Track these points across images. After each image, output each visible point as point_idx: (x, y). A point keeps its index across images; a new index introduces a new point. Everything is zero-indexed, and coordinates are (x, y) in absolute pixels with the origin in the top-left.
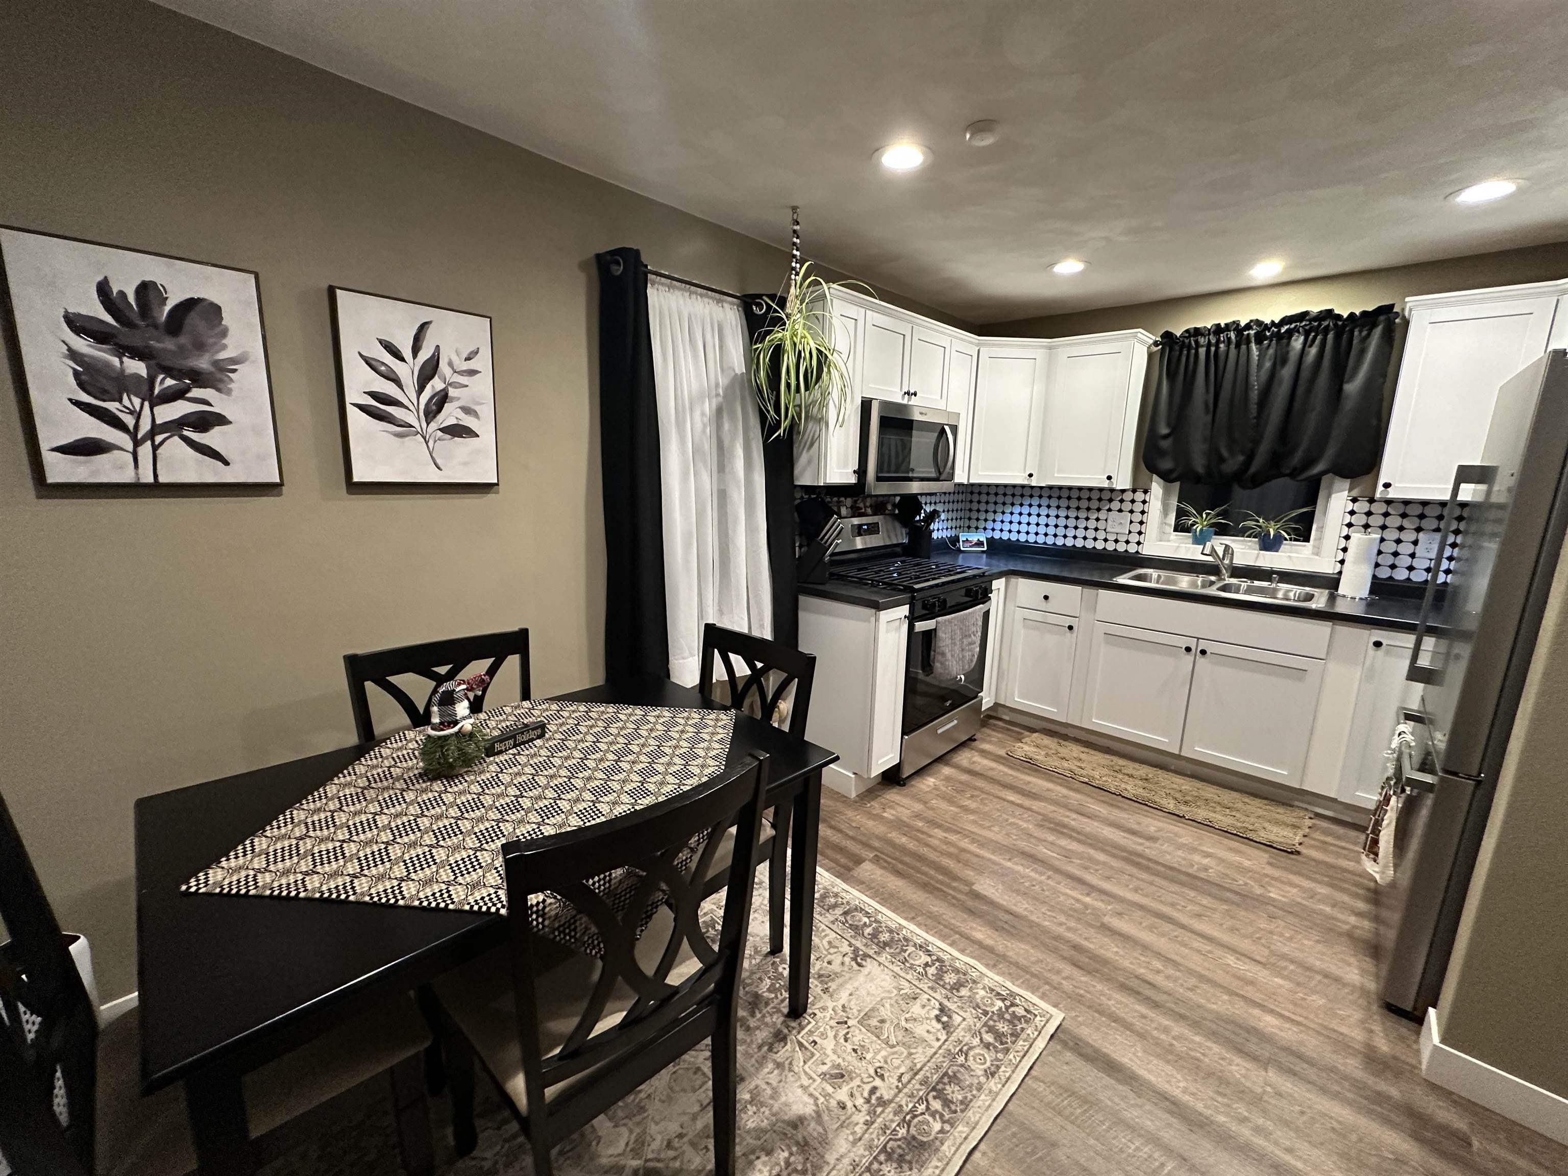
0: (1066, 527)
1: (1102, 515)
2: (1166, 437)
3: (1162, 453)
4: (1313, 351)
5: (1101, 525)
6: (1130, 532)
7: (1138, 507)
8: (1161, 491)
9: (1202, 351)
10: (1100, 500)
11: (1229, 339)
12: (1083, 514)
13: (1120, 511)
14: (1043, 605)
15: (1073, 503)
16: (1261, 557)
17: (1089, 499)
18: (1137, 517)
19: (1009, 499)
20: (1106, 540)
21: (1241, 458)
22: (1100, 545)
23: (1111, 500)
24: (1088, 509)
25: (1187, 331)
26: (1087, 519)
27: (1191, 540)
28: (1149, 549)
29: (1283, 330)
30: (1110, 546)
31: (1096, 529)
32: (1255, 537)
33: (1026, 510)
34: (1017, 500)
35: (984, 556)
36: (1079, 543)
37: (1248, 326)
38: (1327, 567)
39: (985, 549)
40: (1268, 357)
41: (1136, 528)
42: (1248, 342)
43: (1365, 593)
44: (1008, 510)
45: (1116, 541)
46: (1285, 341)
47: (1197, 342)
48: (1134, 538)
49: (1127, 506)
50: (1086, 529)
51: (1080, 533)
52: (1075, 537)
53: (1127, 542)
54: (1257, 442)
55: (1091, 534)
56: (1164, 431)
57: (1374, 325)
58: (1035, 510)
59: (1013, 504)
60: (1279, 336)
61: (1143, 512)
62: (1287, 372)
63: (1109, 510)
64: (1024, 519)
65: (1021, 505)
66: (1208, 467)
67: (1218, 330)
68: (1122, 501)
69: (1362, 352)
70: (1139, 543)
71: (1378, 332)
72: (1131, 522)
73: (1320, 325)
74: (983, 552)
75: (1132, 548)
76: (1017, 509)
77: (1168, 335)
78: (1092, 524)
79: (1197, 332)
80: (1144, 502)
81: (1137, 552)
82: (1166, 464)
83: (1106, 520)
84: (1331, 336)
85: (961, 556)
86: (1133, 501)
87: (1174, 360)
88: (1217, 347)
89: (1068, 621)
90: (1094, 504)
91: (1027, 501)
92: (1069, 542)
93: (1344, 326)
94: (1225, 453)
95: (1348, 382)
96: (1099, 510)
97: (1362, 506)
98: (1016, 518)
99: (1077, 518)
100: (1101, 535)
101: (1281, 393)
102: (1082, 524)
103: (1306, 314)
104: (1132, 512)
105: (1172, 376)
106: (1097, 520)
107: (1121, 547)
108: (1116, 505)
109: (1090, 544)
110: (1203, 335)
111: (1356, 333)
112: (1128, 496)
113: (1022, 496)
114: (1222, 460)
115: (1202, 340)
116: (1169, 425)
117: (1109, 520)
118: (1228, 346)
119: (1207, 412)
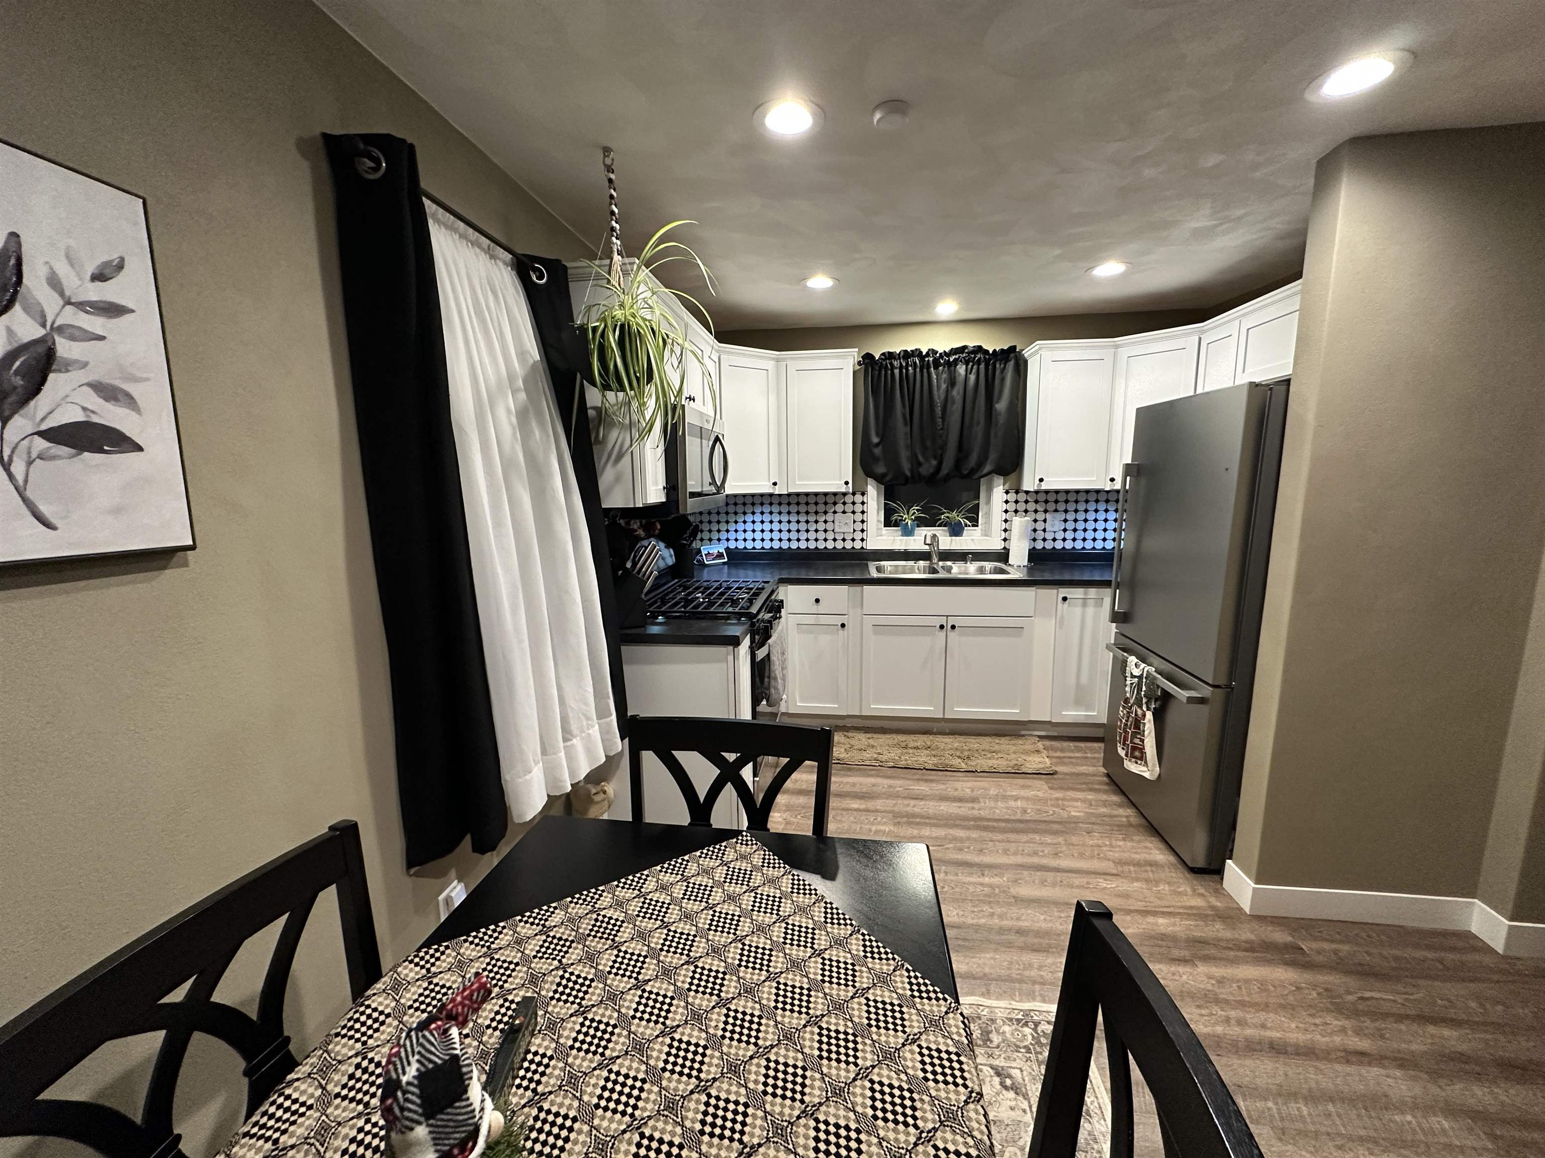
0: (798, 531)
1: (830, 517)
2: (877, 445)
3: (876, 460)
4: (972, 377)
5: (829, 526)
6: (854, 531)
7: (859, 508)
8: (875, 493)
9: (897, 371)
10: (826, 503)
11: (915, 363)
12: (812, 518)
13: (844, 512)
14: (815, 609)
15: (803, 508)
16: (953, 543)
17: (816, 504)
18: (859, 517)
19: (740, 509)
20: (835, 540)
21: (934, 463)
22: (830, 545)
23: (835, 503)
24: (816, 513)
25: (883, 354)
26: (816, 522)
27: (900, 533)
28: (872, 545)
29: (951, 360)
30: (839, 545)
31: (825, 531)
32: (945, 526)
33: (758, 518)
34: (749, 509)
35: (726, 567)
36: (812, 545)
37: (928, 354)
38: (996, 545)
39: (726, 560)
40: (942, 381)
41: (859, 526)
42: (928, 367)
43: (1025, 562)
44: (741, 519)
45: (844, 540)
46: (952, 368)
47: (891, 364)
48: (858, 535)
49: (849, 508)
50: (816, 531)
51: (812, 535)
52: (807, 540)
53: (853, 540)
54: (943, 448)
55: (821, 535)
56: (875, 440)
57: (1007, 360)
58: (767, 517)
59: (745, 513)
60: (949, 364)
61: (863, 512)
62: (957, 393)
63: (835, 512)
64: (758, 527)
65: (753, 513)
66: (912, 471)
67: (906, 355)
68: (844, 503)
69: (1003, 380)
70: (862, 540)
71: (1011, 365)
72: (854, 522)
73: (975, 357)
74: (724, 563)
75: (858, 545)
76: (749, 518)
77: (868, 357)
78: (821, 526)
79: (890, 356)
80: (863, 503)
81: (862, 548)
82: (880, 469)
83: (833, 522)
84: (982, 366)
85: (706, 570)
86: (854, 503)
87: (876, 379)
88: (907, 370)
89: (839, 620)
90: (821, 508)
91: (758, 510)
92: (803, 545)
93: (990, 360)
94: (921, 458)
95: (997, 402)
96: (826, 513)
97: (1012, 497)
98: (749, 527)
99: (807, 522)
100: (830, 536)
101: (957, 407)
102: (813, 527)
103: (965, 347)
104: (854, 512)
105: (875, 392)
106: (825, 522)
107: (849, 545)
108: (839, 508)
109: (821, 545)
110: (895, 359)
111: (998, 365)
112: (849, 499)
113: (753, 504)
114: (920, 464)
115: (896, 363)
116: (877, 434)
117: (836, 522)
118: (915, 369)
119: (906, 424)
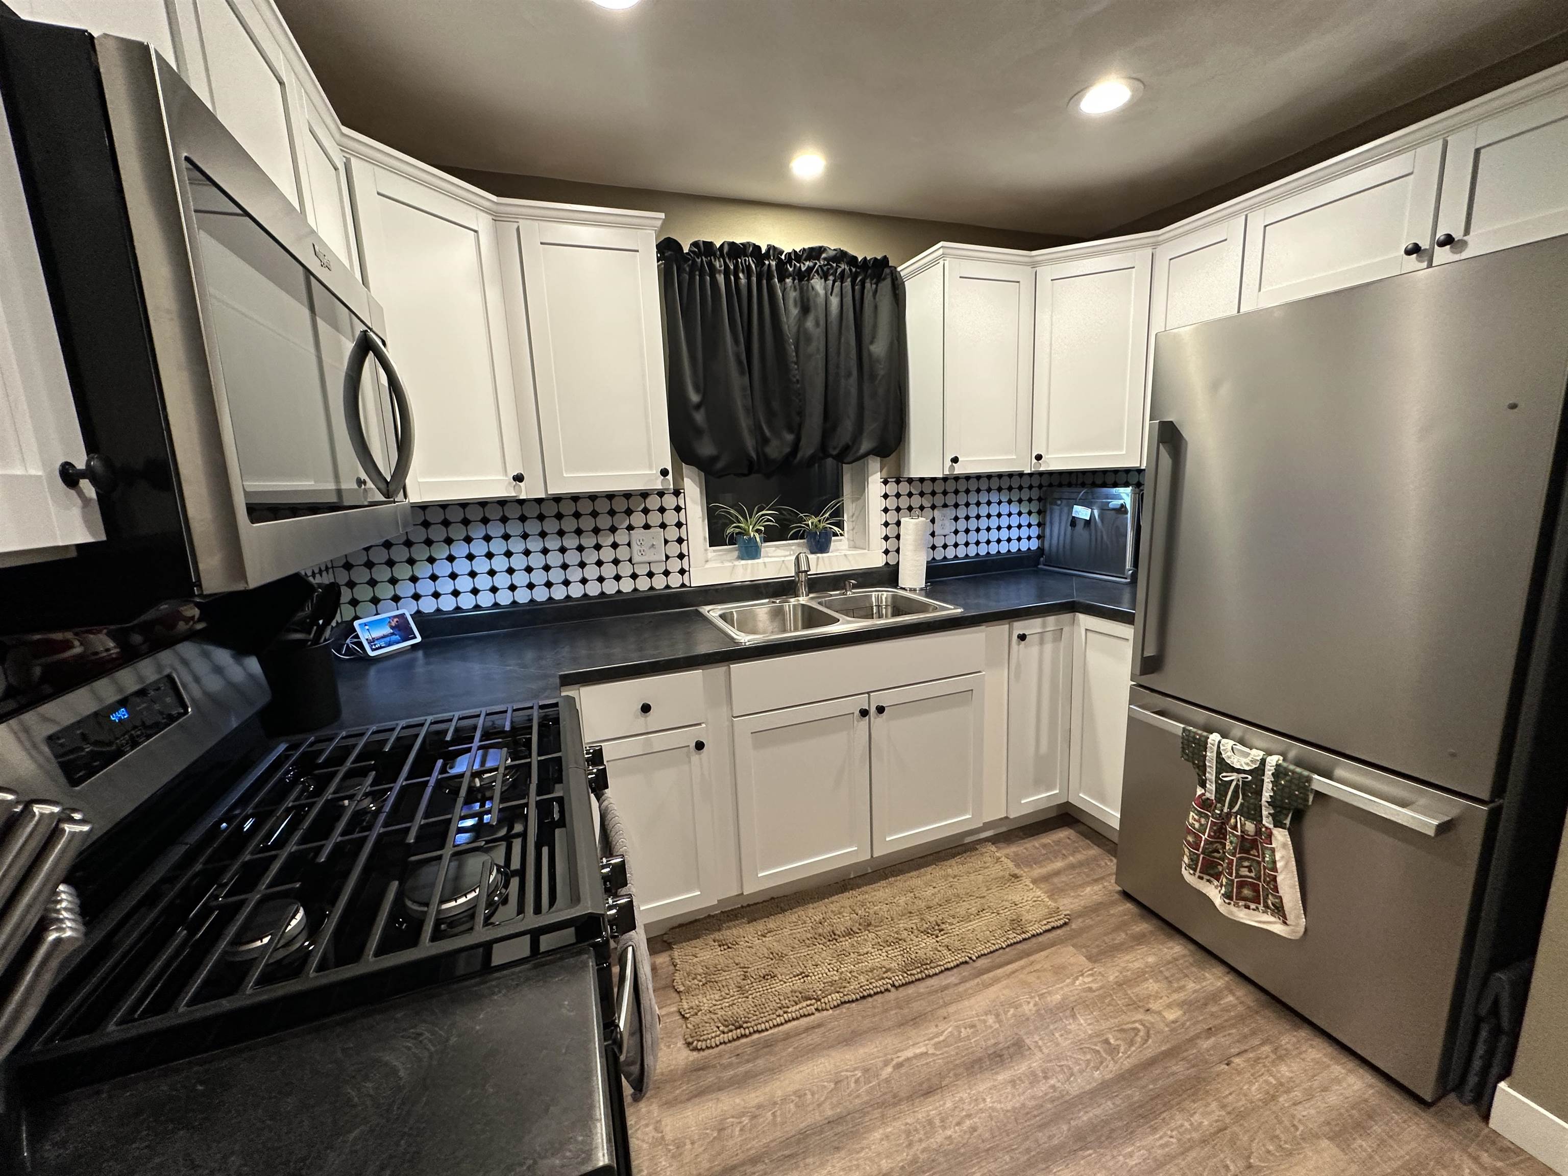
0: (565, 567)
1: (621, 537)
2: (698, 407)
3: (698, 432)
4: (835, 301)
5: (623, 554)
6: (667, 557)
8: (698, 490)
9: (721, 278)
10: (612, 513)
11: (749, 266)
12: (588, 541)
13: (647, 527)
14: (641, 723)
15: (569, 524)
17: (595, 514)
18: (672, 533)
19: (438, 533)
20: (634, 576)
21: (790, 437)
22: (627, 586)
23: (629, 512)
24: (596, 531)
25: (695, 244)
26: (598, 547)
27: (736, 554)
28: (699, 578)
29: (803, 267)
30: (643, 584)
31: (616, 562)
32: (802, 538)
33: (480, 548)
34: (458, 532)
35: (420, 654)
36: (593, 589)
37: (767, 255)
38: (875, 559)
40: (792, 301)
41: (674, 549)
42: (770, 277)
43: (922, 583)
44: (441, 552)
45: (650, 575)
46: (806, 281)
47: (710, 264)
48: (674, 565)
49: (655, 518)
50: (599, 563)
51: (592, 572)
52: (584, 581)
53: (667, 573)
54: (801, 413)
55: (609, 571)
56: (695, 398)
58: (497, 546)
59: (449, 541)
60: (800, 274)
61: (679, 525)
62: (814, 325)
63: (630, 528)
64: (481, 565)
65: (468, 540)
67: (736, 250)
68: (646, 511)
69: (876, 309)
70: (682, 572)
71: (883, 286)
72: (666, 542)
73: (837, 267)
74: (414, 647)
75: (675, 581)
76: (460, 550)
77: (671, 246)
78: (607, 554)
79: (707, 249)
80: (678, 509)
81: (683, 585)
82: (706, 449)
83: (629, 545)
85: (373, 671)
86: (662, 510)
88: (737, 278)
90: (604, 522)
91: (477, 532)
92: (576, 591)
93: (857, 274)
94: (768, 430)
96: (613, 530)
98: (462, 566)
99: (580, 549)
100: (625, 570)
101: (816, 346)
102: (591, 557)
104: (663, 526)
105: (686, 312)
106: (615, 546)
107: (659, 582)
108: (638, 519)
109: (610, 588)
110: (715, 255)
112: (656, 502)
113: (466, 522)
114: (768, 440)
115: (718, 263)
116: (697, 389)
117: (633, 544)
118: (749, 278)
119: (742, 373)
